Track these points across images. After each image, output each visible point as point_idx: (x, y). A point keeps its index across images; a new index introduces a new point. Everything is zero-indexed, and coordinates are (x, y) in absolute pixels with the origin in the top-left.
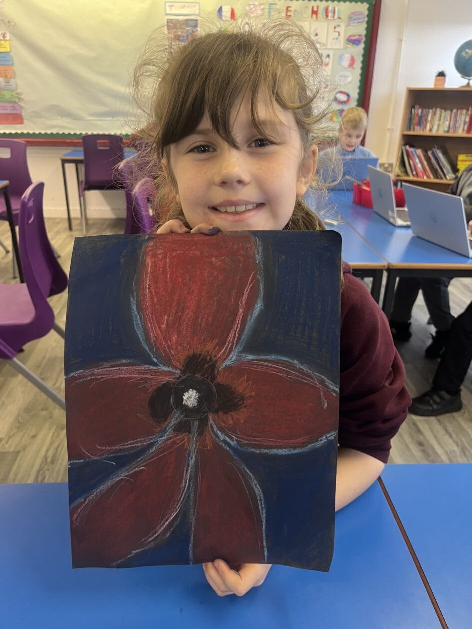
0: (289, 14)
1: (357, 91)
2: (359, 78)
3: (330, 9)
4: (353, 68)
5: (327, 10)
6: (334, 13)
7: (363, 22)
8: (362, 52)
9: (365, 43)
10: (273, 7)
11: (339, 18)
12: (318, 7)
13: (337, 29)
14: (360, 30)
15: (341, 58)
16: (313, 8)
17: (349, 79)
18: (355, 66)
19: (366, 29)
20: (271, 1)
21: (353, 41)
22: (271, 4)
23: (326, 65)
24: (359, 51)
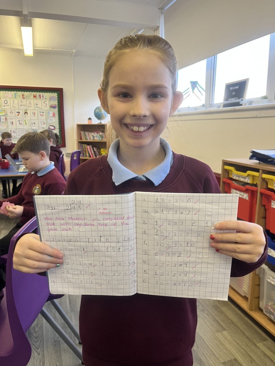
0: (24, 97)
1: (58, 125)
2: (58, 120)
4: (55, 117)
5: (40, 96)
6: (43, 97)
7: (56, 100)
8: (57, 111)
9: (58, 107)
10: (17, 94)
11: (46, 98)
12: (36, 95)
13: (45, 103)
14: (56, 103)
15: (49, 113)
16: (34, 95)
17: (54, 121)
18: (56, 116)
19: (58, 102)
20: (15, 92)
21: (53, 107)
22: (15, 94)
23: (43, 116)
24: (56, 110)
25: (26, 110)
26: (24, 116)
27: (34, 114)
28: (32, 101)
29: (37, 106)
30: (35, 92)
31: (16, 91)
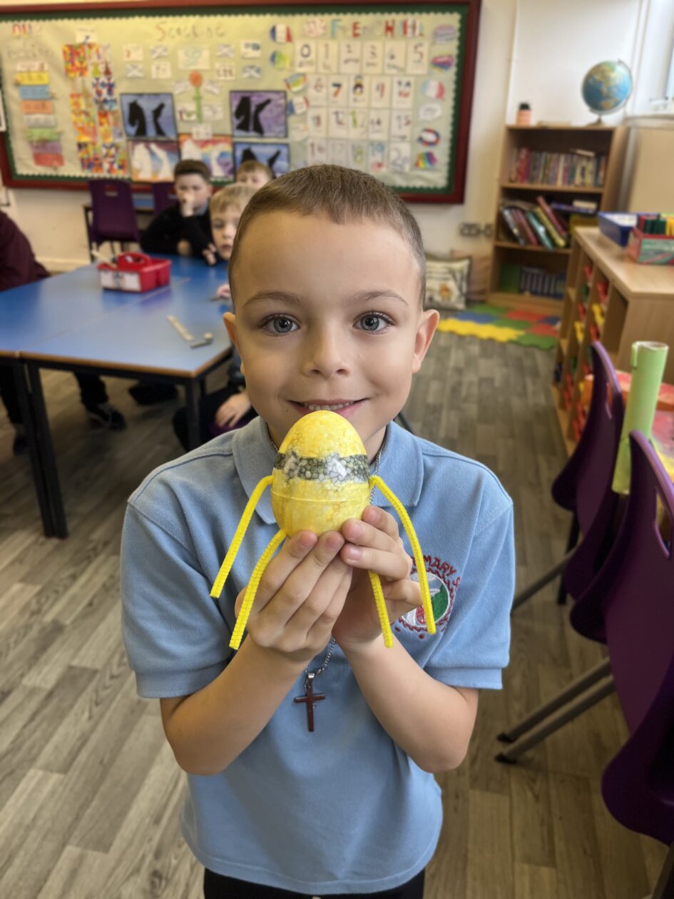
0: (357, 31)
1: (450, 128)
2: (451, 111)
3: (410, 23)
4: (443, 100)
5: (405, 25)
6: (414, 27)
7: (451, 39)
8: (454, 77)
9: (458, 65)
10: (337, 23)
11: (421, 35)
12: (393, 21)
13: (420, 49)
14: (450, 48)
15: (425, 85)
16: (387, 23)
17: (438, 113)
18: (446, 95)
19: (460, 48)
20: (334, 16)
21: (440, 64)
22: (334, 21)
23: (406, 95)
24: (449, 77)
25: (359, 77)
26: (352, 96)
27: (381, 88)
28: (378, 44)
29: (393, 62)
30: (390, 12)
31: (338, 12)
